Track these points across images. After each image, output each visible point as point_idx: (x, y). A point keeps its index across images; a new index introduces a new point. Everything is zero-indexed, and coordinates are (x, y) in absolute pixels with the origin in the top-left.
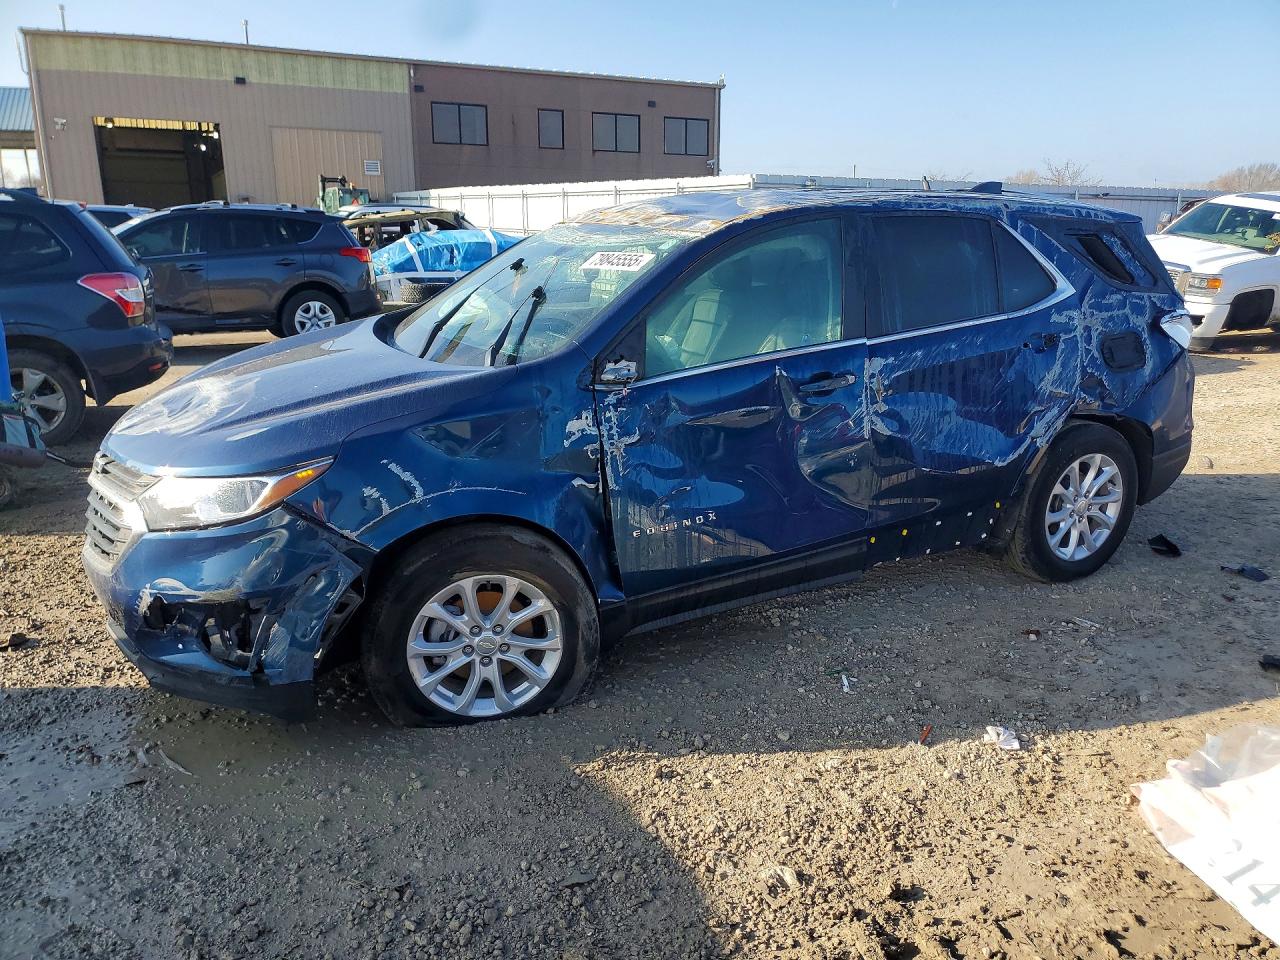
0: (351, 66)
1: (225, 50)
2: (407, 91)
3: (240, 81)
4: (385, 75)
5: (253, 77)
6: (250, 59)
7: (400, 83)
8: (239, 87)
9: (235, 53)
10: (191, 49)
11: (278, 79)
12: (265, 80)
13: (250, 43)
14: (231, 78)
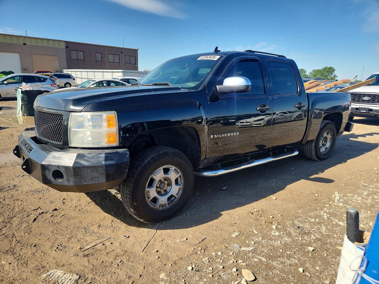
0: (51, 42)
1: (21, 37)
2: (64, 47)
3: (25, 44)
4: (59, 44)
5: (27, 43)
6: (27, 39)
7: (63, 46)
8: (24, 45)
9: (23, 38)
10: (13, 37)
11: (34, 44)
12: (30, 44)
13: (27, 36)
14: (22, 43)
